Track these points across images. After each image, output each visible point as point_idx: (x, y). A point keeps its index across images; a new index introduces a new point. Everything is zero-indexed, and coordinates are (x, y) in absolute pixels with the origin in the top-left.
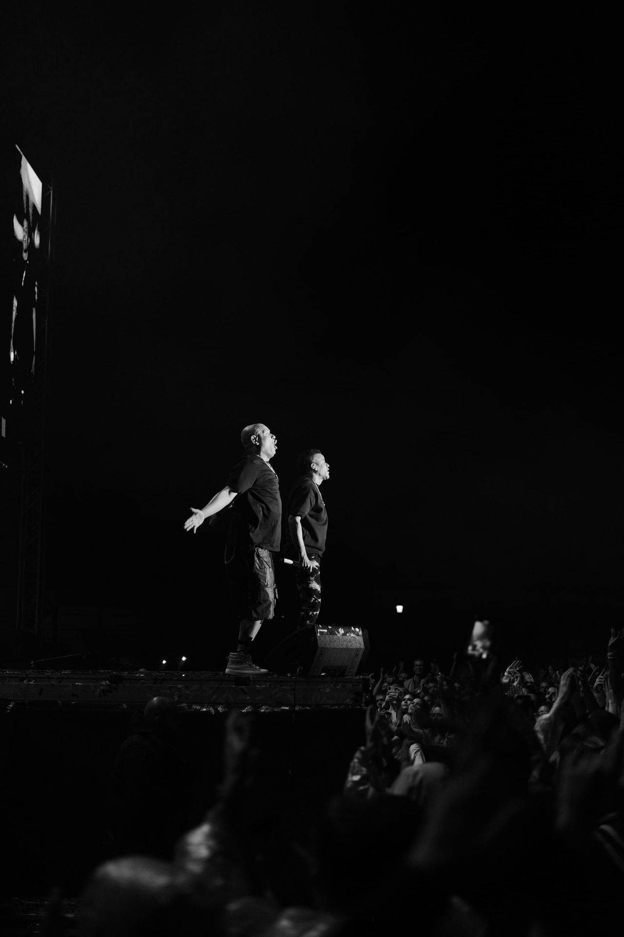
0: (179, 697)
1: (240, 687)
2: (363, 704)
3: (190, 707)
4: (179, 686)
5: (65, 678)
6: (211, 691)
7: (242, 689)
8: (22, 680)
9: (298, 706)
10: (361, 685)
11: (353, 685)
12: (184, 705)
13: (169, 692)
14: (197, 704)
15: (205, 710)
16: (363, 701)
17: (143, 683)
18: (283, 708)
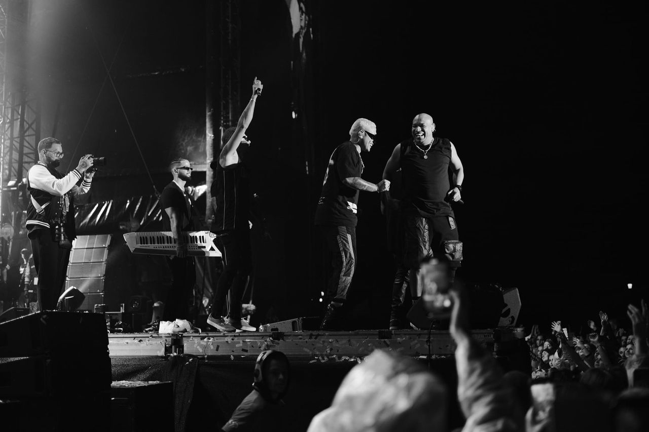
0: (331, 350)
1: (383, 340)
2: (494, 353)
3: (340, 358)
4: (330, 340)
5: (237, 336)
6: (358, 344)
7: (385, 342)
8: (203, 338)
9: (434, 355)
10: (492, 336)
11: (485, 336)
12: (334, 356)
13: (322, 345)
14: (346, 355)
15: (352, 360)
16: (495, 350)
17: (301, 339)
18: (421, 357)
